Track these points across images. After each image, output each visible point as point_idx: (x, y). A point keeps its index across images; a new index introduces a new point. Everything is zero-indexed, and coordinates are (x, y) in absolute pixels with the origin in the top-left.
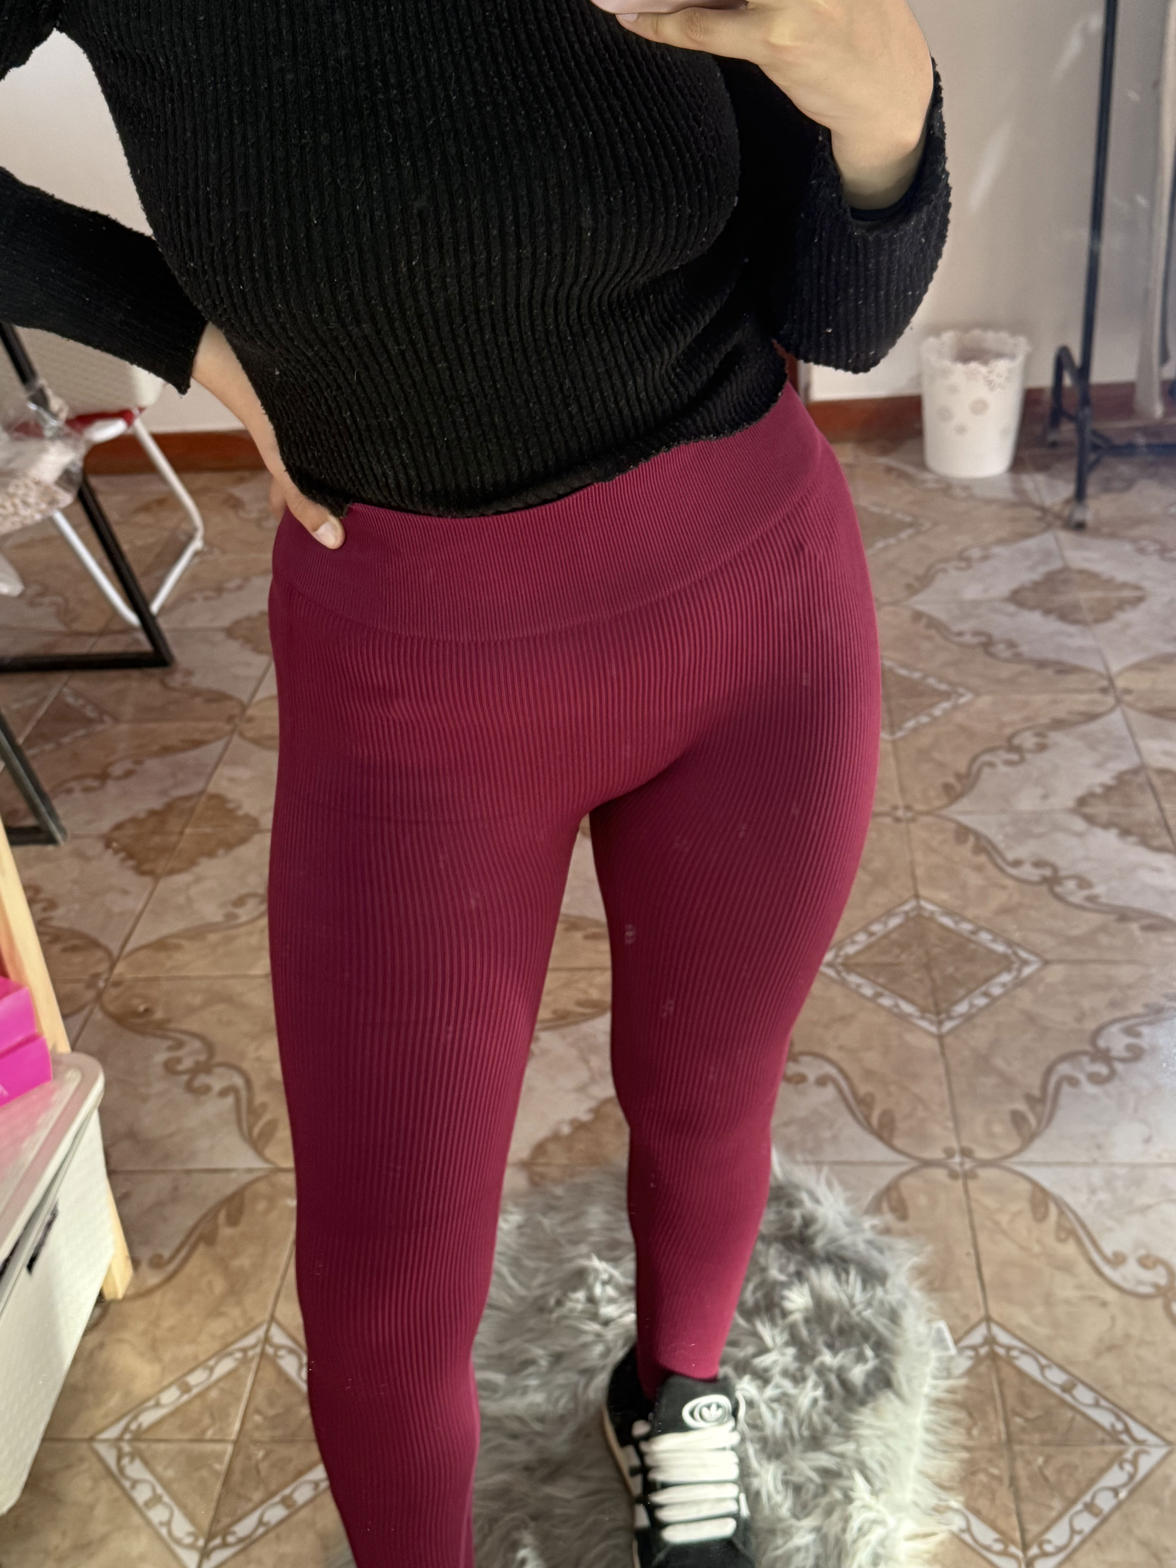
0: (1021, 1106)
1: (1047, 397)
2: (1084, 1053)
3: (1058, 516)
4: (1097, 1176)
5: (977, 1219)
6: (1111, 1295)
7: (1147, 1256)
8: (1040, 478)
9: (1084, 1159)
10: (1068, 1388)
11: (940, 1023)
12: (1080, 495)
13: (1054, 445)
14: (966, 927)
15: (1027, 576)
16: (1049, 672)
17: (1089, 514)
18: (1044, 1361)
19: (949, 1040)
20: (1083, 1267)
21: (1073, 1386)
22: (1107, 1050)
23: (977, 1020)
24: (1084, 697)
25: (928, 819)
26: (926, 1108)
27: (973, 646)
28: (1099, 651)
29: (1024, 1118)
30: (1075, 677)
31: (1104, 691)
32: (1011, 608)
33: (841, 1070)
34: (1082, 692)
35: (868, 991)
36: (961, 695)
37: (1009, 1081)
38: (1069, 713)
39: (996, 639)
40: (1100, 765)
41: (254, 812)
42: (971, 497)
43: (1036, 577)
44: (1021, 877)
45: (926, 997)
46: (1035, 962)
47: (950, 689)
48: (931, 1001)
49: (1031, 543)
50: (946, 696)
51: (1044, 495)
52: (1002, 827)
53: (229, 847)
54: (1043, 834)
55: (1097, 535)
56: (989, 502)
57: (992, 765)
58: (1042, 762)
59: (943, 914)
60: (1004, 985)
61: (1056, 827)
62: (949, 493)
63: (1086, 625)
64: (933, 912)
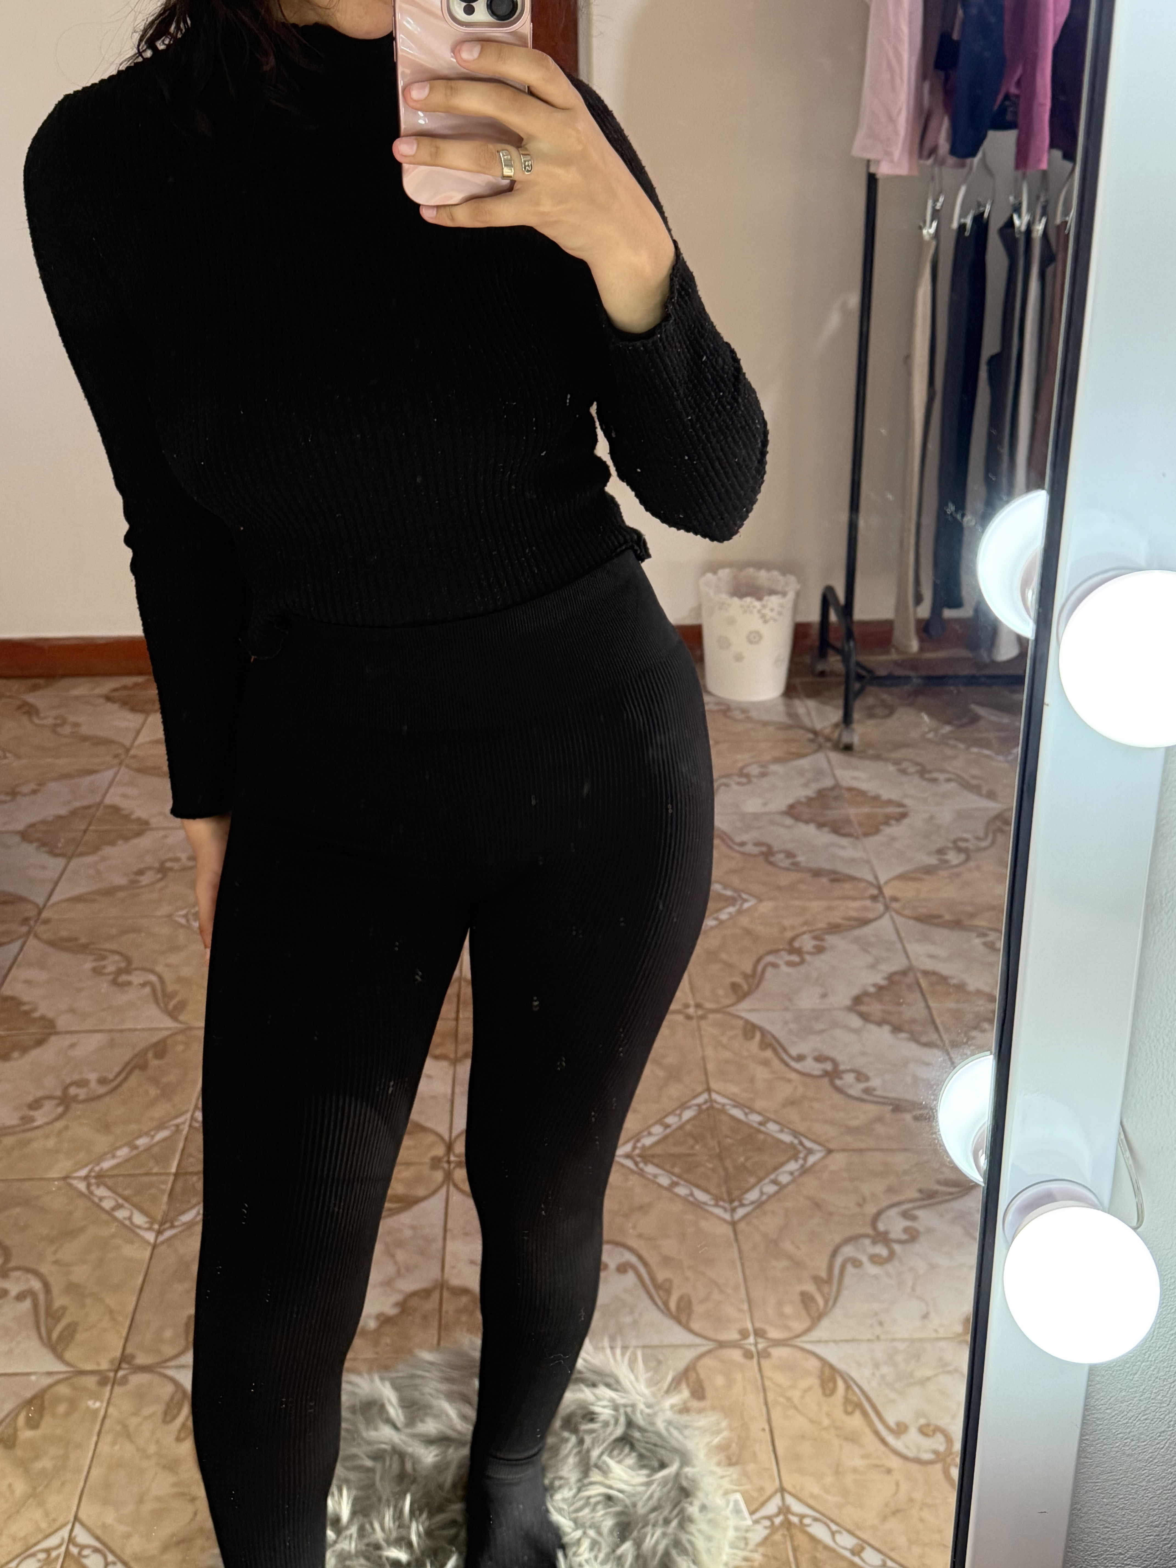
0: (810, 1287)
1: (815, 632)
2: (866, 1236)
3: (828, 739)
4: (880, 1350)
5: (771, 1396)
6: (894, 1462)
7: (928, 1425)
8: (811, 704)
9: (869, 1336)
10: (857, 1551)
11: (733, 1210)
12: (847, 720)
13: (822, 674)
14: (755, 1118)
15: (803, 792)
16: (824, 880)
17: (857, 735)
18: (834, 1527)
19: (741, 1226)
20: (869, 1438)
21: (863, 1549)
22: (886, 1233)
23: (768, 1207)
24: (857, 904)
25: (718, 1016)
26: (722, 1292)
27: (755, 856)
28: (868, 862)
29: (812, 1299)
30: (847, 886)
31: (874, 898)
32: (789, 821)
33: (640, 1258)
34: (854, 899)
35: (664, 1181)
36: (745, 901)
37: (798, 1264)
38: (844, 919)
39: (775, 849)
40: (872, 967)
41: (50, 1014)
42: (750, 719)
43: (810, 793)
44: (804, 1071)
45: (720, 1186)
46: (821, 1151)
47: (735, 895)
48: (724, 1189)
49: (804, 762)
50: (731, 901)
51: (814, 719)
52: (786, 1023)
53: (24, 1049)
54: (824, 1031)
55: (863, 755)
56: (764, 724)
57: (775, 966)
58: (819, 963)
59: (734, 1107)
60: (791, 1173)
61: (834, 1024)
62: (729, 714)
63: (857, 838)
64: (725, 1105)
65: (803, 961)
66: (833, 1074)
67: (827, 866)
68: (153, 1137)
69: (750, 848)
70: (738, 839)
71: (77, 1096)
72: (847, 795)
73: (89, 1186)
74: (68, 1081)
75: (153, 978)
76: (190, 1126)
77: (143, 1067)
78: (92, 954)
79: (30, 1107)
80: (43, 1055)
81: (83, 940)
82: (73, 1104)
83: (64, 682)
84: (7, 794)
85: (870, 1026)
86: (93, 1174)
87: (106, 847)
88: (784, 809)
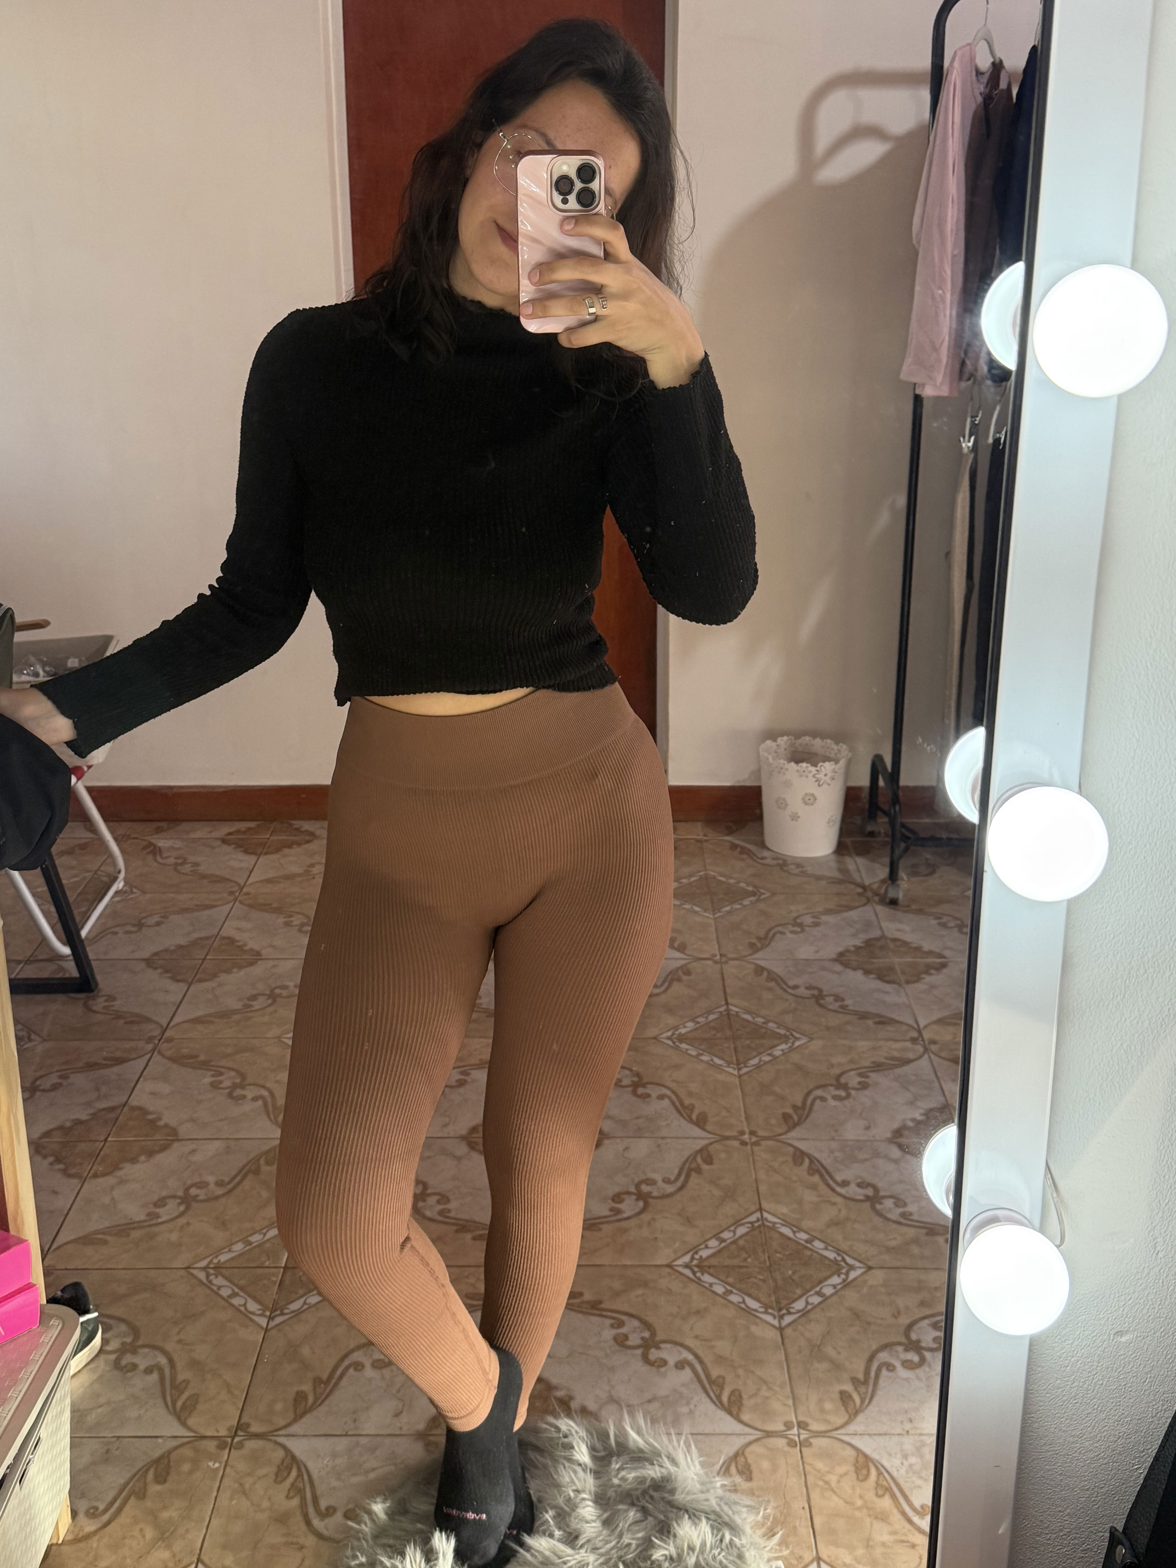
0: (848, 1387)
1: (865, 794)
2: (899, 1344)
3: (876, 893)
4: (908, 1444)
5: (811, 1480)
6: (919, 1539)
8: (861, 861)
9: (899, 1431)
11: (781, 1317)
12: (893, 876)
13: (871, 834)
14: (803, 1236)
15: (851, 942)
16: (870, 1023)
17: (901, 891)
19: (788, 1332)
20: (896, 1517)
22: (919, 1341)
23: (812, 1316)
24: (898, 1045)
25: (770, 1143)
26: (770, 1389)
27: (807, 998)
28: (910, 1007)
29: (850, 1397)
30: (890, 1028)
31: (914, 1040)
32: (838, 967)
33: (696, 1356)
34: (896, 1041)
35: (719, 1289)
36: (797, 1039)
37: (837, 1366)
38: (887, 1058)
39: (826, 993)
40: (911, 1103)
41: (173, 1123)
42: (804, 873)
43: (858, 942)
44: (848, 1196)
45: (770, 1296)
46: (860, 1268)
47: (788, 1033)
48: (773, 1299)
49: (853, 914)
50: (784, 1039)
51: (864, 875)
52: (832, 1152)
53: (151, 1154)
54: (866, 1160)
55: (907, 909)
56: (819, 878)
57: (823, 1099)
58: (864, 1098)
59: (783, 1225)
60: (834, 1286)
61: (876, 1154)
62: (785, 868)
63: (900, 985)
64: (775, 1223)
65: (848, 1096)
66: (874, 1199)
67: (873, 1010)
68: (265, 1234)
69: (802, 991)
70: (791, 983)
71: (197, 1196)
72: (891, 945)
73: (208, 1276)
74: (189, 1182)
75: (265, 1093)
77: (256, 1172)
78: (211, 1070)
79: (156, 1205)
80: (167, 1159)
81: (202, 1058)
82: (194, 1204)
83: (185, 826)
84: (134, 925)
85: (908, 1157)
86: (212, 1266)
87: (222, 974)
88: (834, 956)
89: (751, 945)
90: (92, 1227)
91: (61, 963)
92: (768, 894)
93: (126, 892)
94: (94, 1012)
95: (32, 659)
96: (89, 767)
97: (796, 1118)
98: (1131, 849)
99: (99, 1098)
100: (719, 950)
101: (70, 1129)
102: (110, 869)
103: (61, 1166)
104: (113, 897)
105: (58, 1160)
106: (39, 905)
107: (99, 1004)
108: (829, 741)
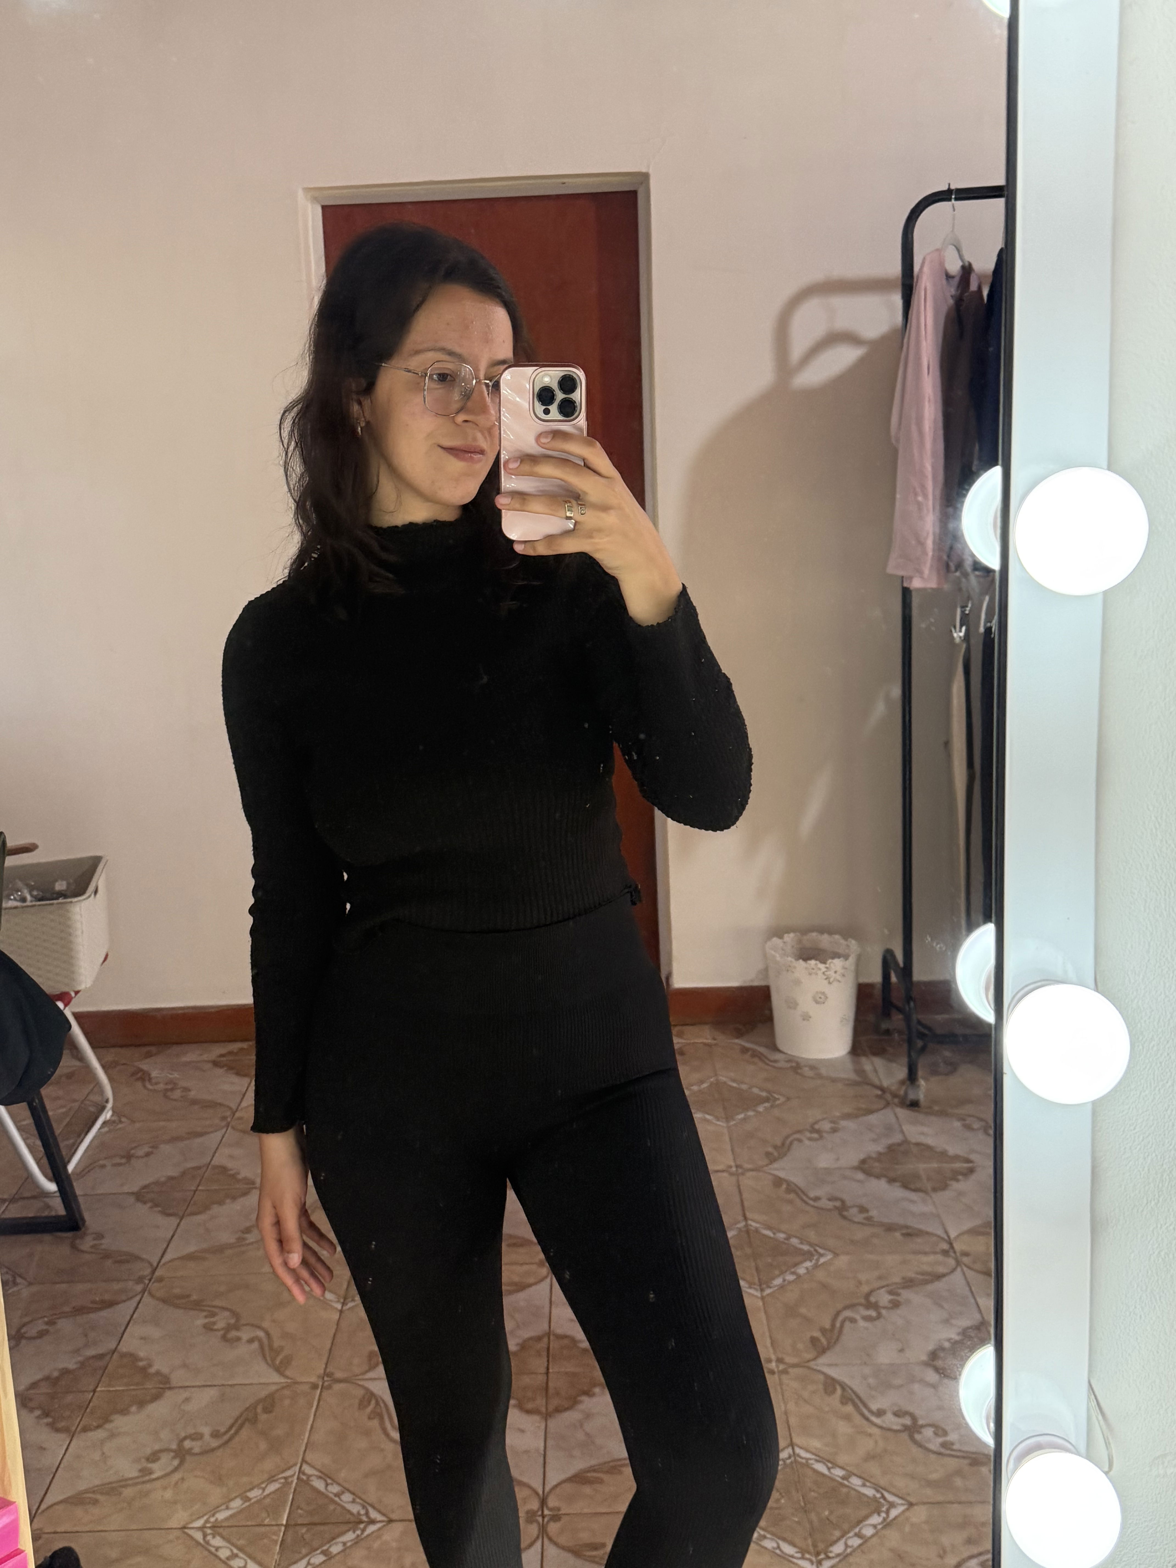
1: (878, 991)
3: (895, 1096)
8: (877, 1061)
11: (819, 1563)
12: (912, 1077)
13: (887, 1032)
14: (838, 1473)
15: (874, 1148)
16: (897, 1235)
17: (922, 1092)
24: (928, 1259)
25: (799, 1370)
27: (829, 1210)
28: (938, 1216)
30: (919, 1240)
32: (860, 1176)
34: (926, 1254)
36: (821, 1255)
38: (917, 1273)
39: (848, 1203)
40: (946, 1322)
41: (165, 1370)
42: (820, 1076)
43: (880, 1148)
44: (884, 1425)
45: (805, 1539)
46: (902, 1504)
47: (812, 1249)
48: (810, 1541)
49: (873, 1118)
50: (808, 1256)
51: (882, 1076)
52: (865, 1378)
53: (142, 1404)
54: (902, 1386)
55: (930, 1112)
56: (834, 1080)
57: (853, 1321)
58: (895, 1318)
59: (817, 1461)
60: (875, 1526)
61: (912, 1379)
62: (799, 1071)
63: (925, 1192)
64: (807, 1459)
65: (879, 1316)
66: (913, 1429)
67: (899, 1221)
68: (264, 1489)
69: (824, 1203)
70: (812, 1194)
71: (191, 1449)
72: (915, 1150)
73: (205, 1536)
74: (183, 1435)
75: (260, 1334)
76: (298, 1478)
77: (254, 1421)
78: (204, 1311)
79: (149, 1460)
80: (159, 1409)
81: (194, 1297)
82: (188, 1458)
83: (176, 1049)
84: (122, 1157)
85: (946, 1381)
86: (208, 1525)
87: (215, 1206)
88: (856, 1164)
89: (768, 1154)
90: (82, 1486)
91: (46, 1200)
92: (782, 1099)
93: (114, 1122)
94: (83, 1251)
95: (20, 884)
96: (77, 993)
97: (824, 1341)
98: (1154, 1046)
99: (86, 1346)
100: (734, 1160)
101: (57, 1379)
102: (95, 1098)
103: (49, 1420)
104: (100, 1128)
105: (46, 1414)
106: (25, 1140)
107: (87, 1243)
108: (837, 937)
